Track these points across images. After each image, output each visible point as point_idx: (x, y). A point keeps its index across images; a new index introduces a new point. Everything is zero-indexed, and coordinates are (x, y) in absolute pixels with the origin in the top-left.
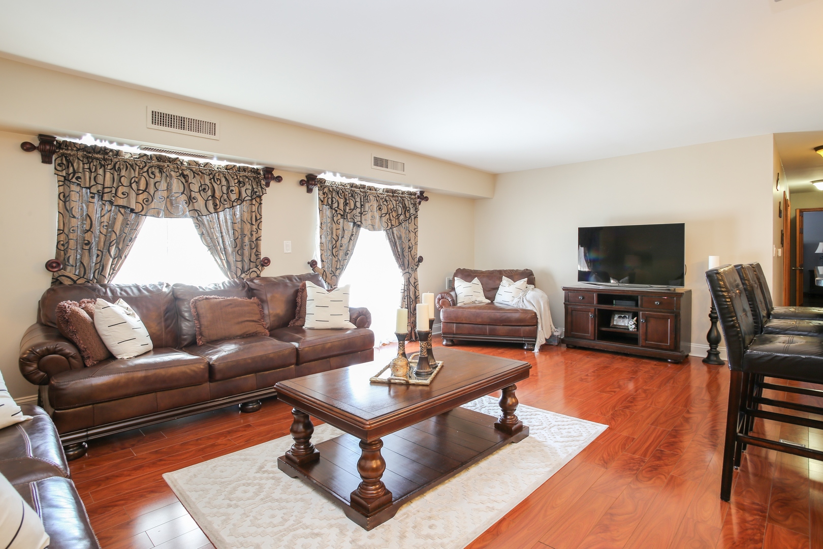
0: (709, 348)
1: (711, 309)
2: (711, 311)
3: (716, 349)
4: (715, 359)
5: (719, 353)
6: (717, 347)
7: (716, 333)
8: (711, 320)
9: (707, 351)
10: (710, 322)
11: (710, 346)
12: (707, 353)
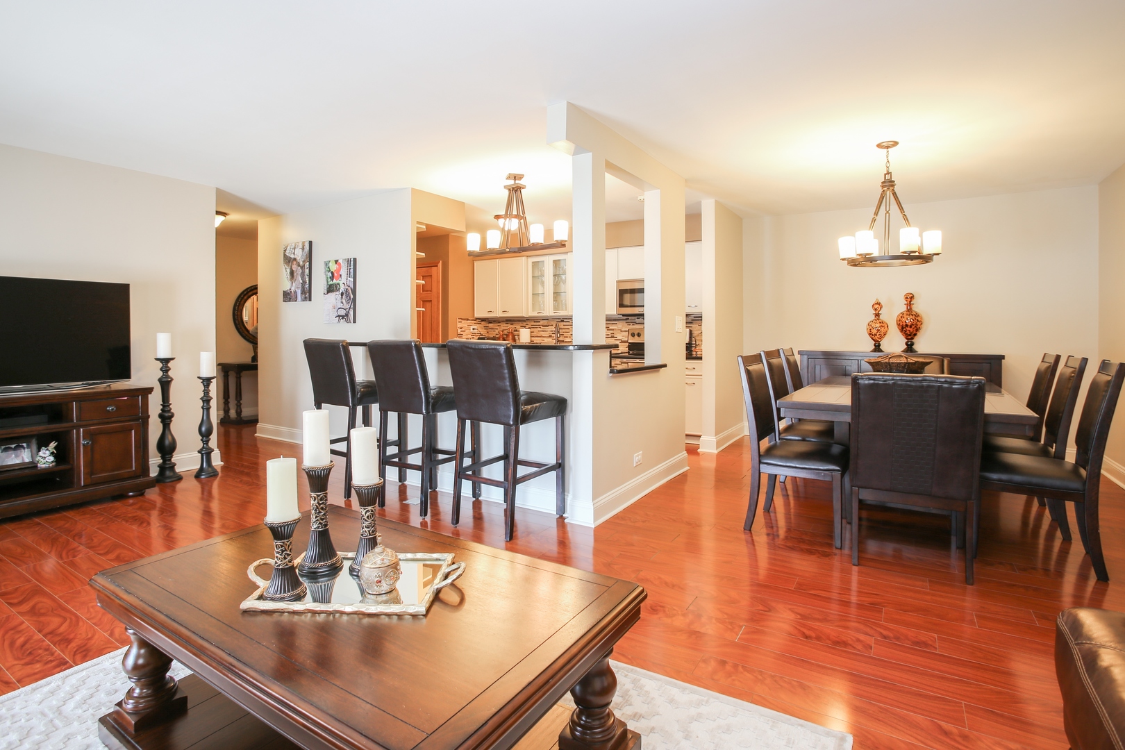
0: (161, 461)
1: (161, 407)
2: (162, 410)
3: (170, 460)
4: (171, 474)
5: (175, 465)
6: (172, 457)
7: (170, 437)
8: (162, 422)
9: (158, 466)
10: (161, 426)
11: (163, 457)
12: (158, 468)
